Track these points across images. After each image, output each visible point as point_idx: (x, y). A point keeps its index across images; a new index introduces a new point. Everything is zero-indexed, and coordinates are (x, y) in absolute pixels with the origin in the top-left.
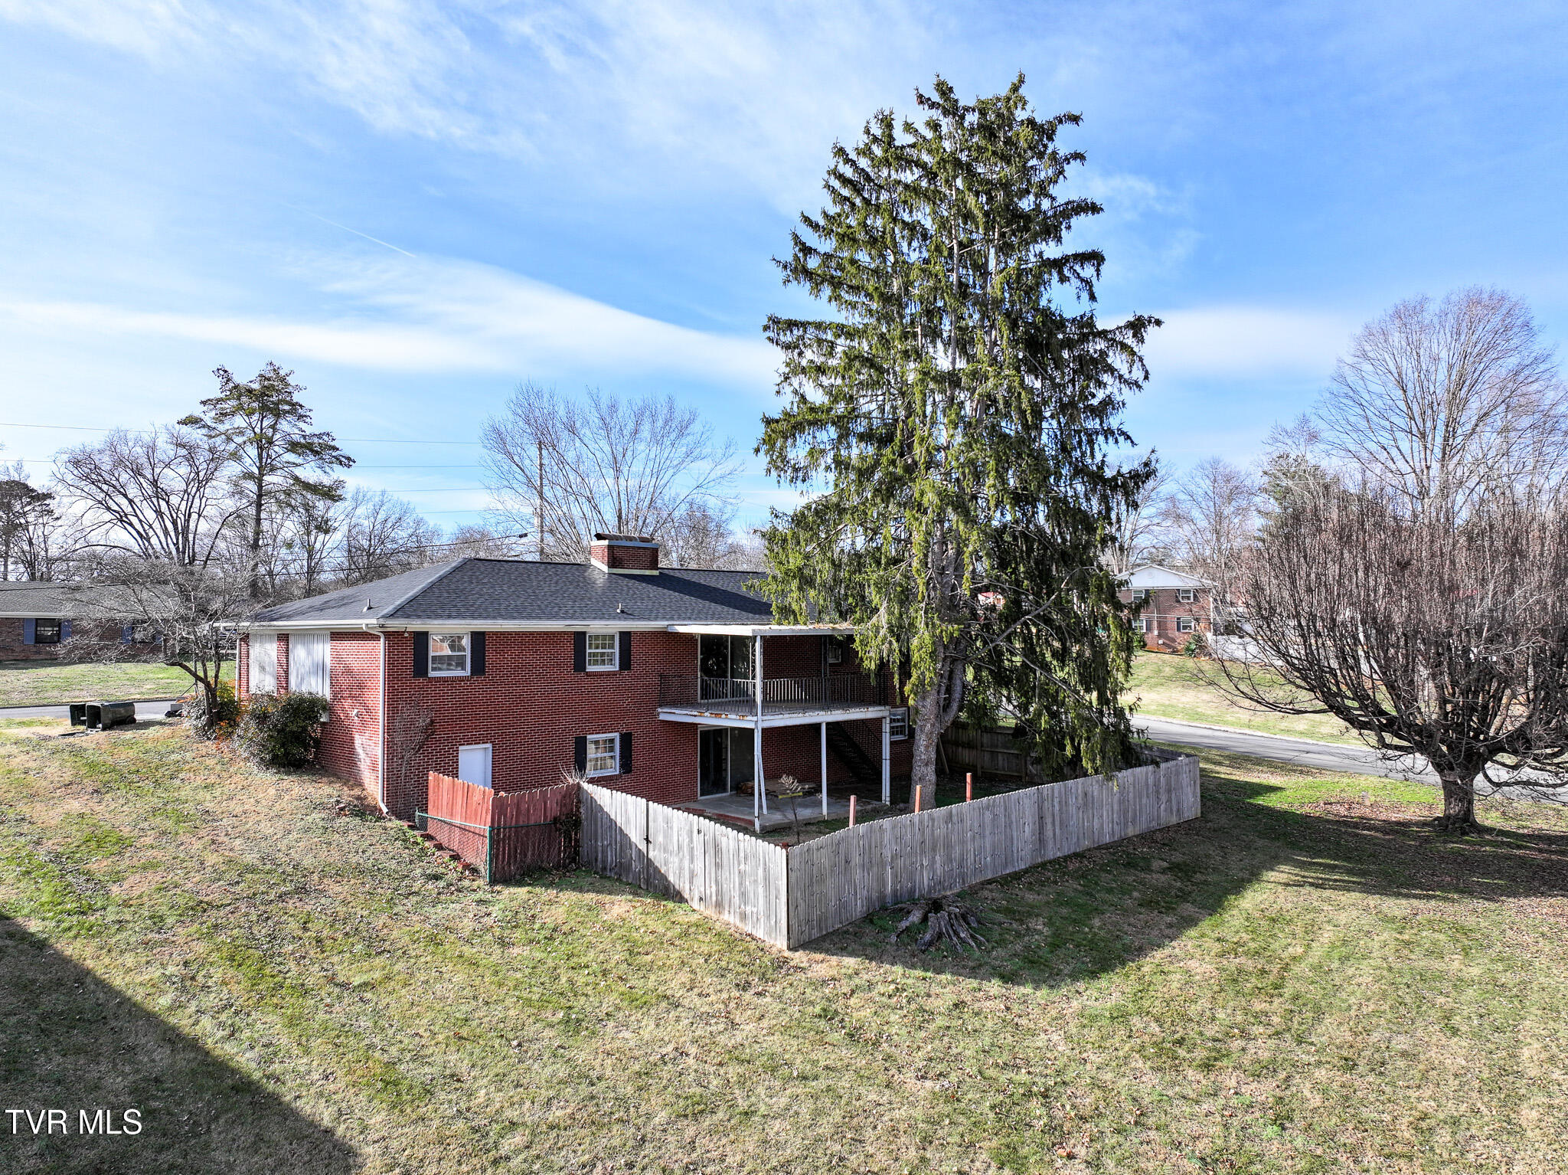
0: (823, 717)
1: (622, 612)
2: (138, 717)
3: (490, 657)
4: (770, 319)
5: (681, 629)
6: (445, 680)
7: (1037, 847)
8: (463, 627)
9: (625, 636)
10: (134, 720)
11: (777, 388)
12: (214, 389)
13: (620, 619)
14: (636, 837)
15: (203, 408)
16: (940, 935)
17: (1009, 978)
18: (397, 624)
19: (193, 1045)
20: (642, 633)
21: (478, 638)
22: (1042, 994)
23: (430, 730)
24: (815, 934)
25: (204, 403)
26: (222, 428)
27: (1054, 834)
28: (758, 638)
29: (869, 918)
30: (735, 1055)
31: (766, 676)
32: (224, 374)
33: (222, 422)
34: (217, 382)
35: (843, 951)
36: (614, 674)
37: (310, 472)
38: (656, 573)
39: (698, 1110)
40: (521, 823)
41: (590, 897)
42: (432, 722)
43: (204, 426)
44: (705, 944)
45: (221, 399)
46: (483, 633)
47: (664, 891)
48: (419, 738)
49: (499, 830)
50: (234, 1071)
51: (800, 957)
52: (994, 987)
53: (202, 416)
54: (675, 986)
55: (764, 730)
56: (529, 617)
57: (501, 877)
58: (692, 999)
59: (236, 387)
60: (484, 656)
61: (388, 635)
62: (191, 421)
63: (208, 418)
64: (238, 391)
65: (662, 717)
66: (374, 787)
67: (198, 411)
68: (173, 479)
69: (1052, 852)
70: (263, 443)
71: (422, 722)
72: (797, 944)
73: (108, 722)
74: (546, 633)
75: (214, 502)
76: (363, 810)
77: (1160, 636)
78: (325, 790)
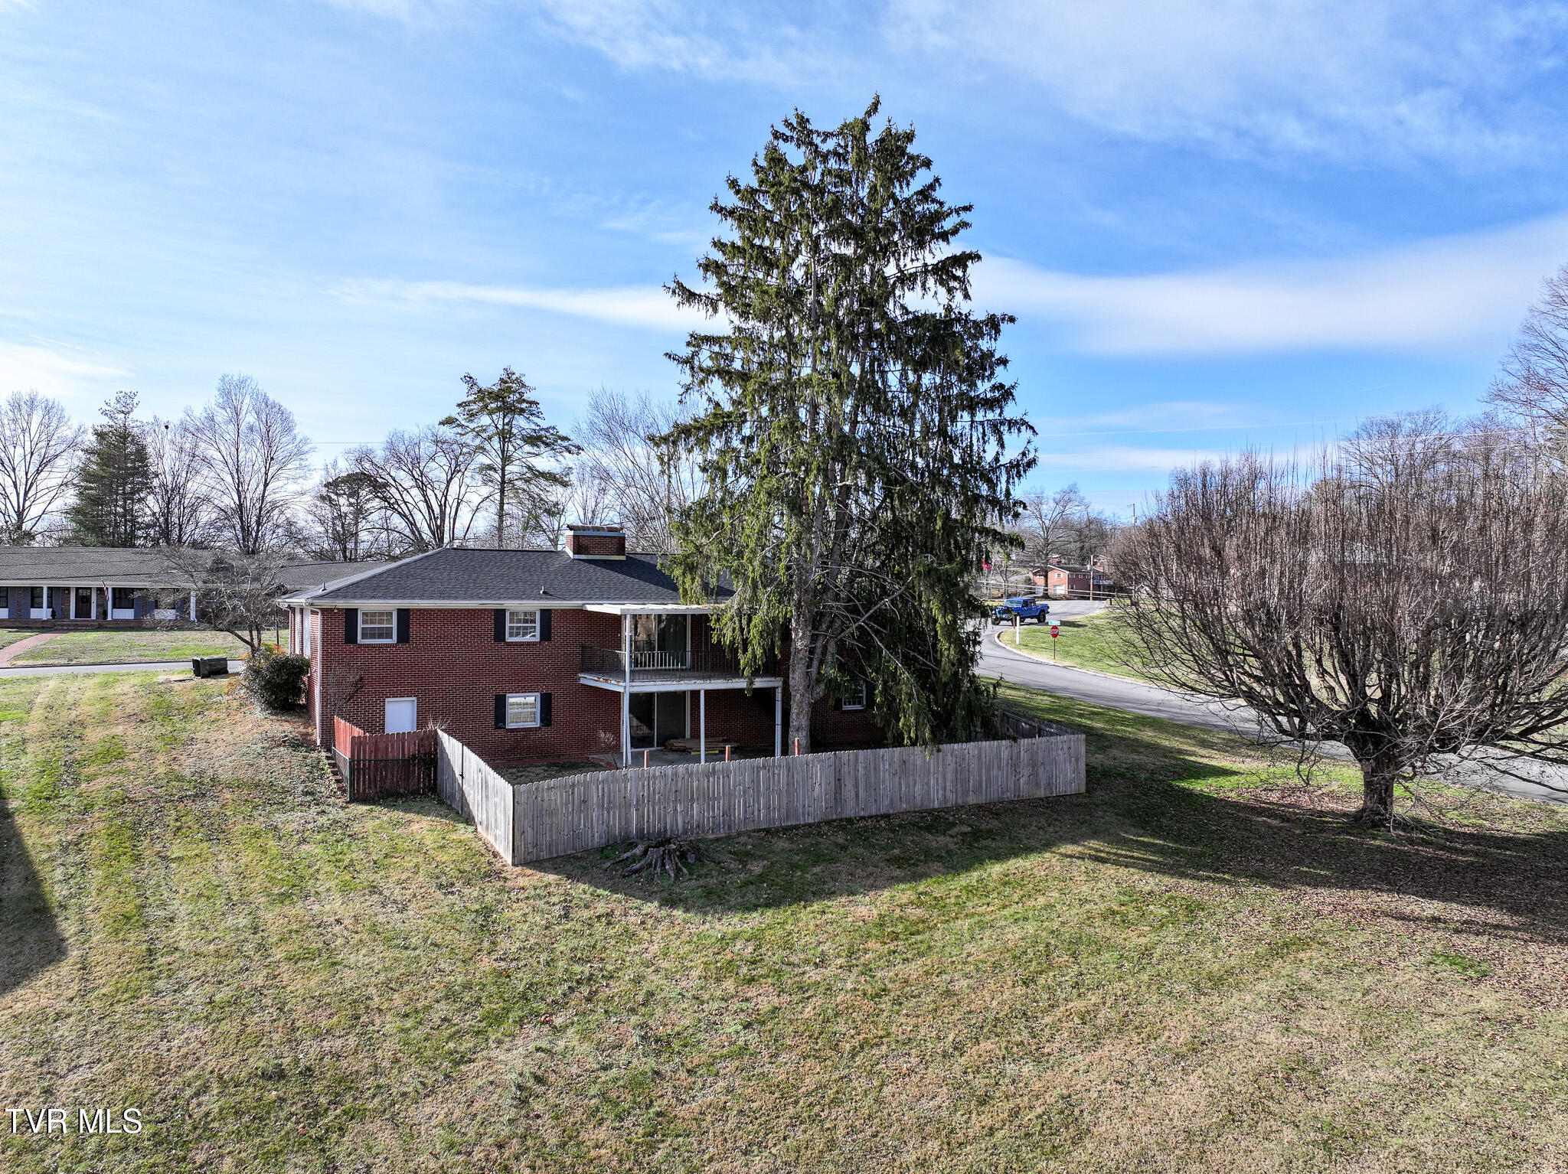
1: (544, 593)
2: (230, 671)
3: (414, 629)
4: (692, 336)
5: (590, 608)
6: (373, 646)
7: (832, 804)
8: (393, 605)
9: (546, 614)
10: (227, 672)
11: (679, 398)
12: (462, 393)
13: (541, 599)
14: (458, 773)
15: (459, 410)
16: (650, 865)
18: (327, 603)
20: (562, 610)
21: (404, 615)
22: (686, 916)
23: (360, 684)
24: (544, 855)
25: (459, 405)
26: (472, 426)
27: (857, 795)
28: (628, 617)
29: (602, 848)
32: (469, 380)
33: (472, 421)
34: (465, 387)
36: (534, 644)
37: (545, 462)
38: (623, 558)
40: (380, 758)
41: (398, 815)
42: (361, 679)
43: (458, 425)
45: (470, 402)
46: (408, 610)
47: (468, 816)
48: (350, 690)
49: (359, 761)
50: (44, 901)
51: (514, 871)
53: (457, 417)
55: (633, 696)
56: (449, 597)
57: (361, 797)
59: (480, 391)
60: (409, 627)
61: (324, 611)
62: (449, 421)
63: (461, 419)
64: (483, 395)
65: (582, 681)
67: (455, 412)
68: (437, 471)
69: (850, 811)
70: (505, 436)
71: (352, 678)
72: (523, 860)
73: (206, 672)
74: (466, 610)
75: (473, 489)
76: (301, 743)
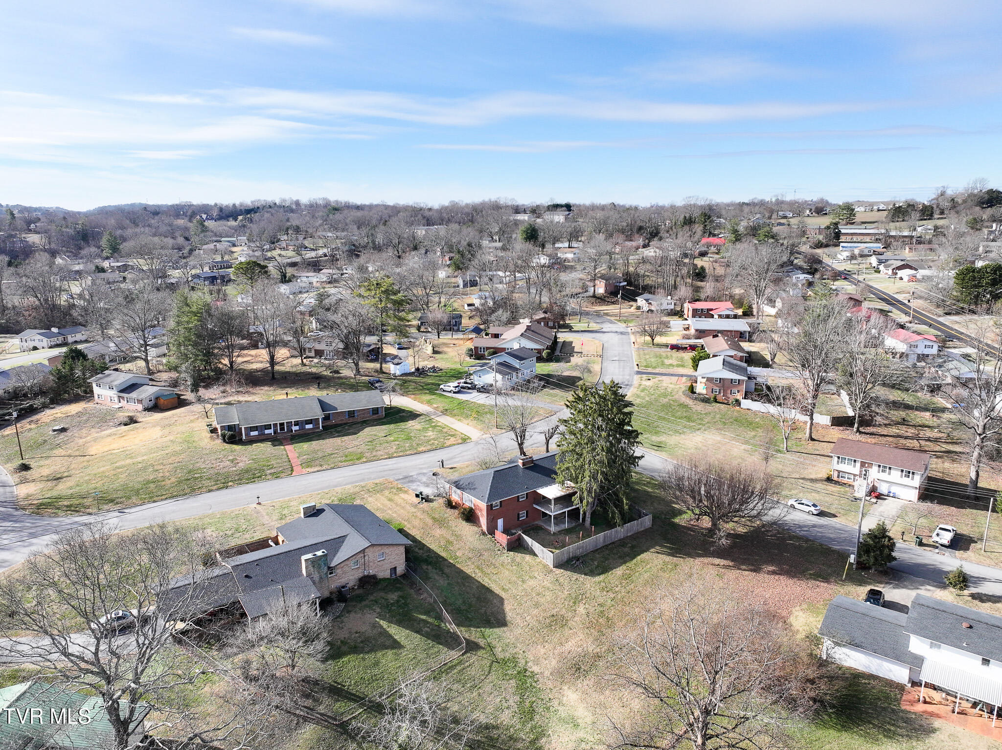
0: (566, 510)
1: (526, 488)
3: (503, 504)
5: (537, 491)
6: (495, 509)
7: (604, 543)
8: (499, 501)
9: (527, 494)
13: (527, 491)
14: (530, 545)
16: (578, 566)
17: (586, 574)
19: (480, 582)
20: (530, 492)
22: (589, 578)
24: (557, 565)
29: (567, 562)
30: (543, 587)
31: (555, 504)
35: (561, 568)
36: (525, 500)
38: (533, 464)
39: (538, 594)
42: (494, 517)
44: (541, 566)
46: (502, 501)
47: (535, 555)
48: (492, 520)
49: (507, 540)
51: (555, 569)
52: (583, 576)
54: (536, 575)
56: (509, 496)
57: (509, 550)
58: (538, 577)
65: (534, 507)
66: (485, 528)
69: (607, 544)
71: (492, 517)
72: (554, 567)
76: (484, 534)
77: (723, 396)
78: (475, 529)
